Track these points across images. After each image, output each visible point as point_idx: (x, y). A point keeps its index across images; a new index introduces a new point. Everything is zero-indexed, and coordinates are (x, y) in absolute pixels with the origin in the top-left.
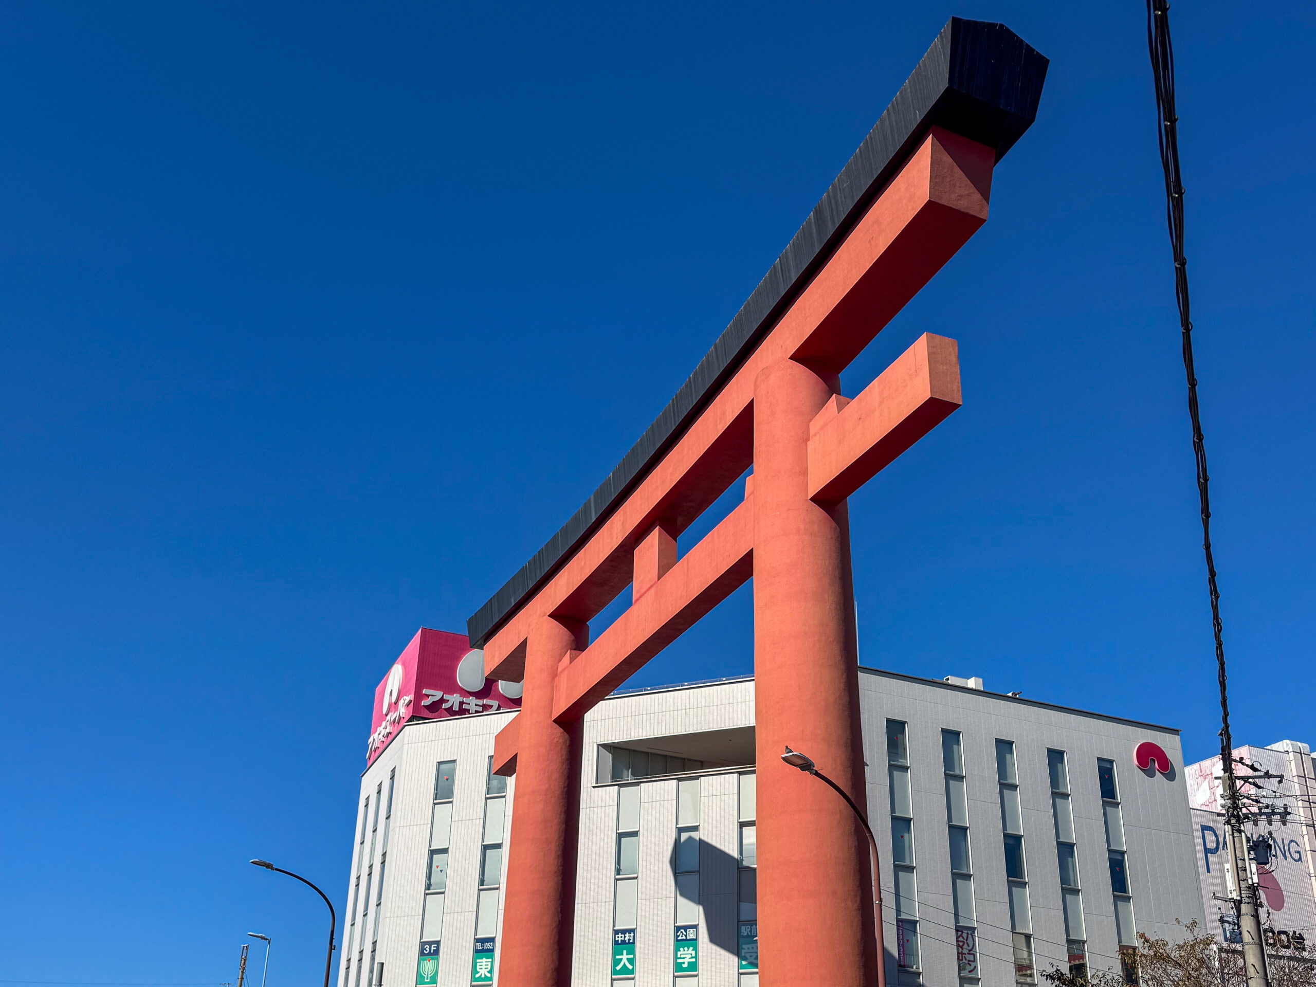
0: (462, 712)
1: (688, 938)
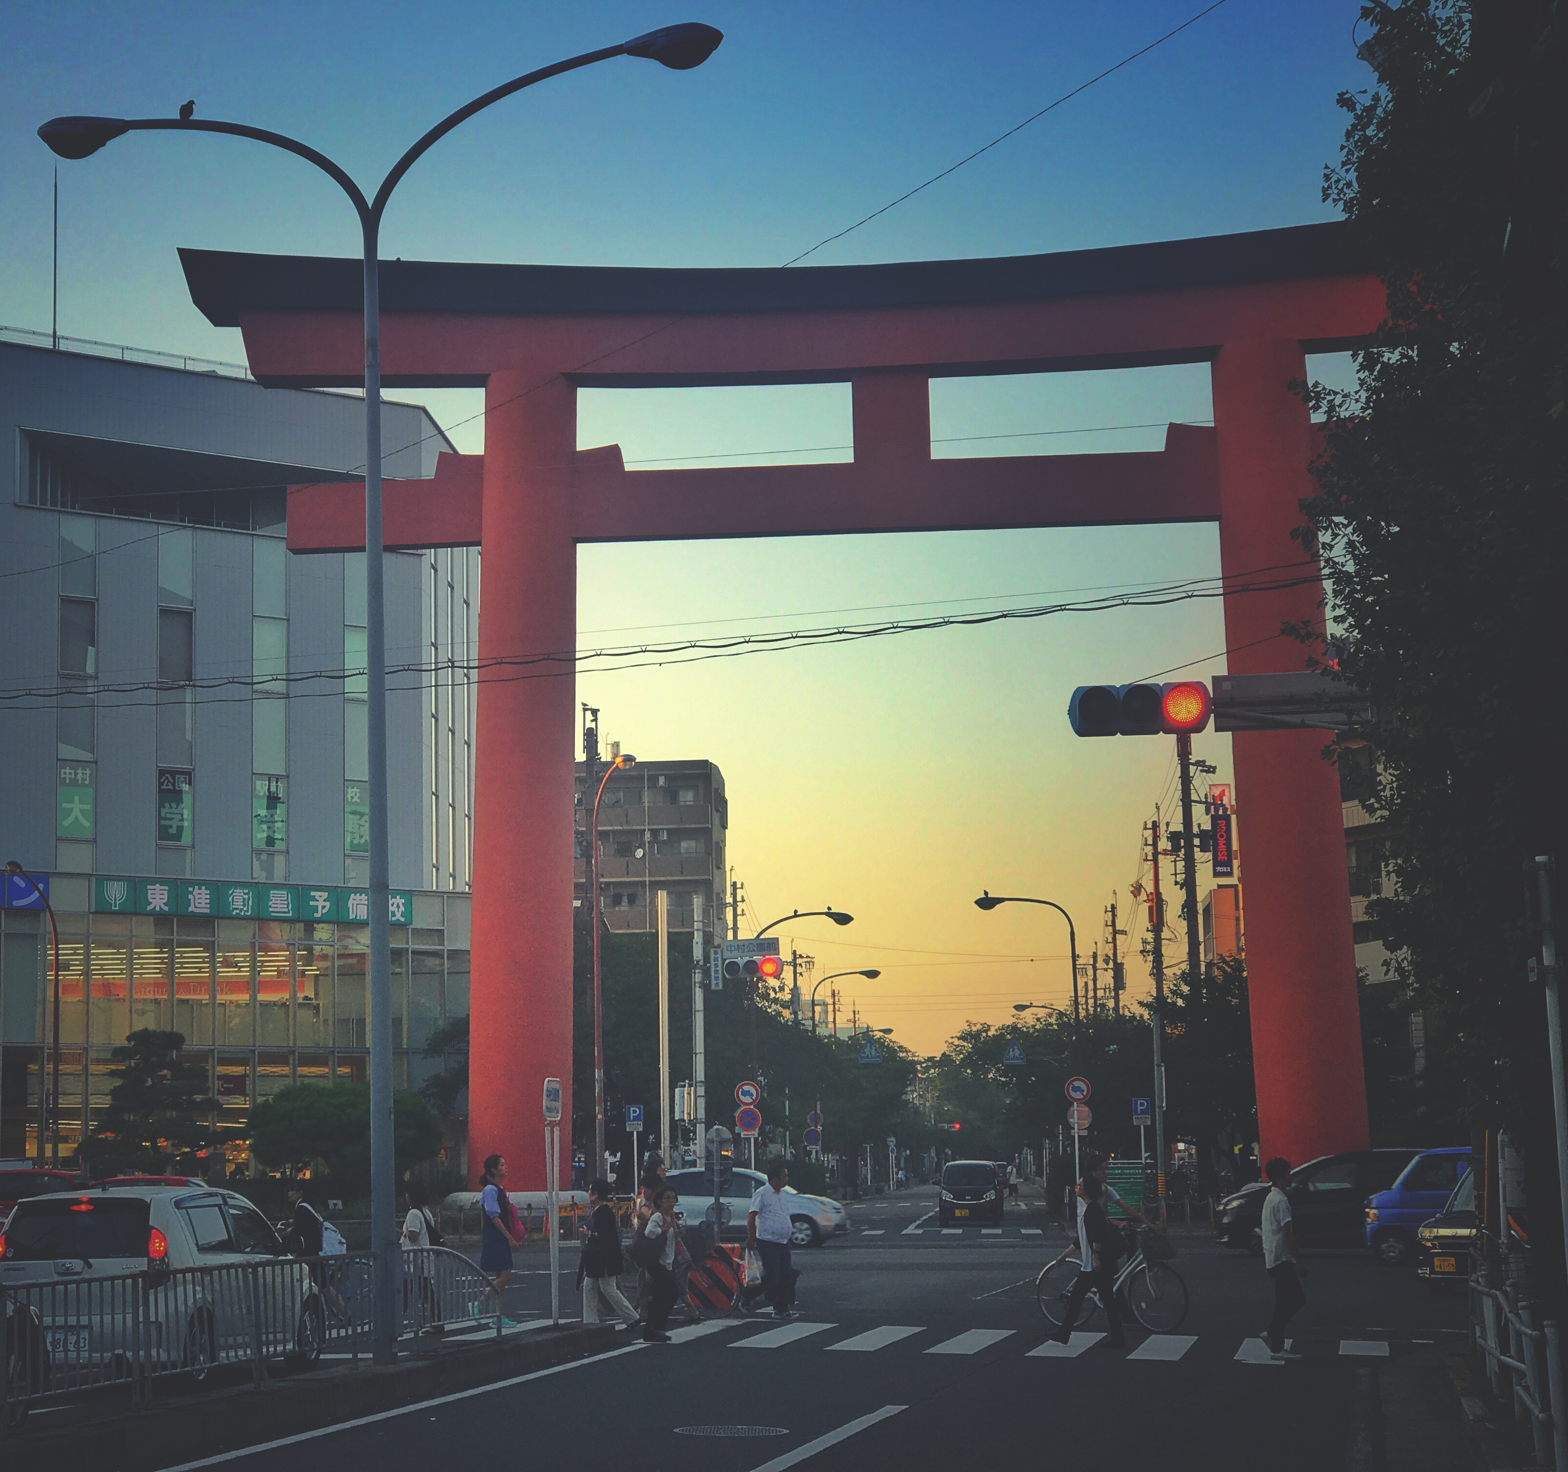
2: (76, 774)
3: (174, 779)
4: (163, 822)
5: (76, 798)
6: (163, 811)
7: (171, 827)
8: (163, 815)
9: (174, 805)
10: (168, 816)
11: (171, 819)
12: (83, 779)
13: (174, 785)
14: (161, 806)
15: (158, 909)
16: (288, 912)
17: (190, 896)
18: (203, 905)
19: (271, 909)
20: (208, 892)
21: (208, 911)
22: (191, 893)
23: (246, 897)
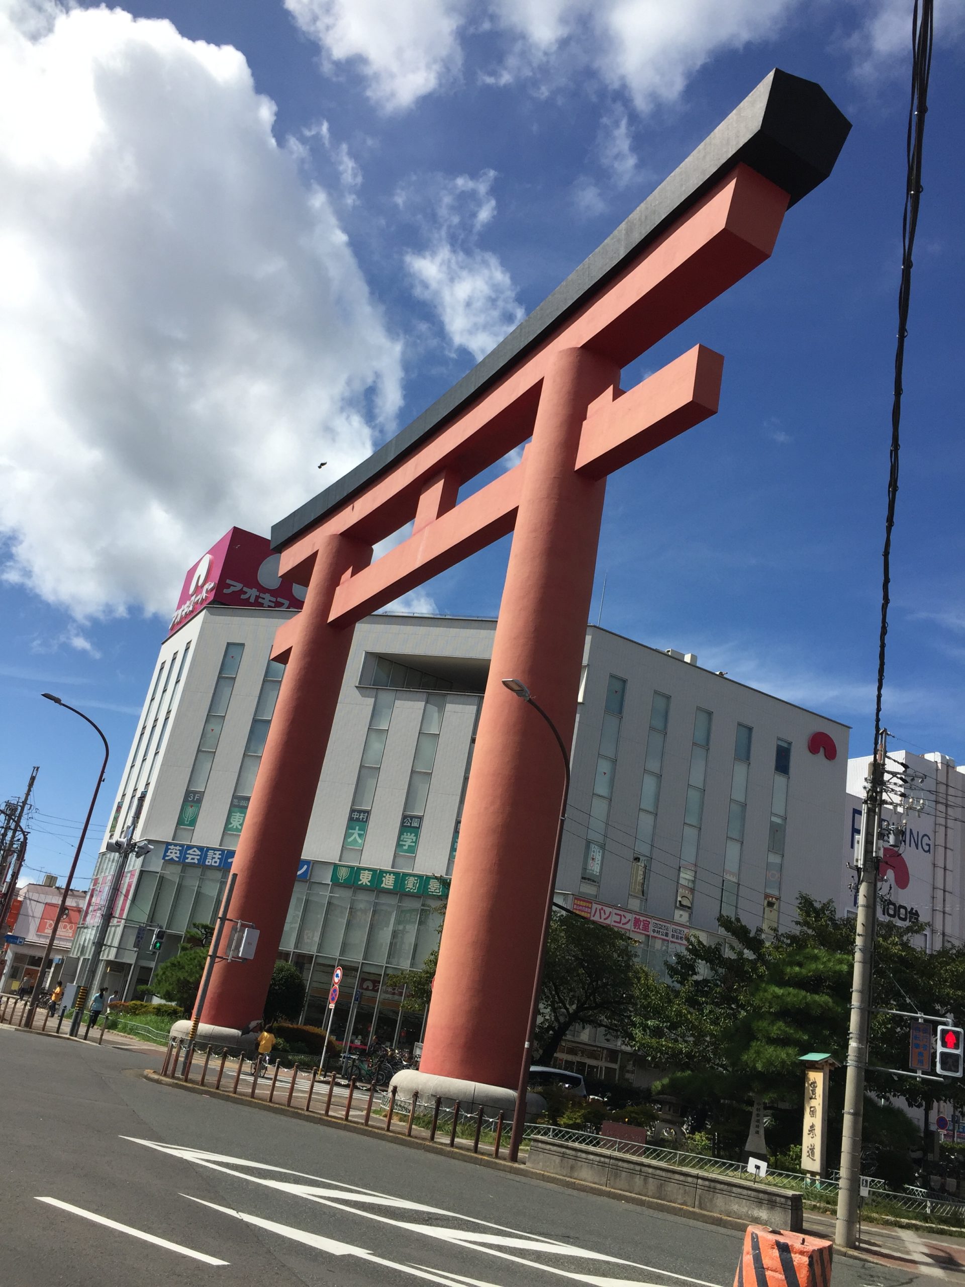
0: (257, 604)
1: (412, 825)
2: (360, 816)
3: (411, 820)
4: (401, 843)
5: (357, 828)
6: (402, 836)
7: (405, 845)
8: (402, 839)
9: (409, 834)
10: (405, 840)
11: (406, 841)
12: (363, 818)
13: (411, 823)
14: (401, 833)
15: (364, 884)
16: (439, 893)
17: (384, 879)
18: (390, 884)
19: (429, 890)
20: (394, 877)
21: (392, 887)
22: (385, 877)
23: (416, 882)
